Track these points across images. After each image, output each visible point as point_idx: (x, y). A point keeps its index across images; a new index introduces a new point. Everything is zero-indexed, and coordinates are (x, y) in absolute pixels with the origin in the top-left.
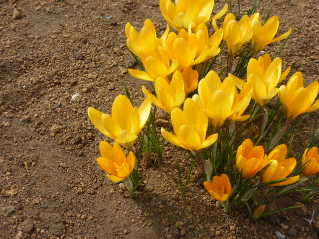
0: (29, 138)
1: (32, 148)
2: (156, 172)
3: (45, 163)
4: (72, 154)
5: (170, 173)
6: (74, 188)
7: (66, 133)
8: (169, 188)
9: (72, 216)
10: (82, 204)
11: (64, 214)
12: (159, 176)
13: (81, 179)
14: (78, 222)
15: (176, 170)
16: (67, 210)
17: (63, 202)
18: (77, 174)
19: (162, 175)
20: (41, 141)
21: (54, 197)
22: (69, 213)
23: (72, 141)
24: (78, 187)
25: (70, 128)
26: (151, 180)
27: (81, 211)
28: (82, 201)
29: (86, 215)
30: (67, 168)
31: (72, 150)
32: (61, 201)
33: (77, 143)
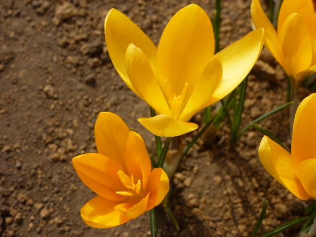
2: (214, 167)
3: (21, 74)
4: (75, 73)
5: (241, 183)
6: (51, 146)
7: (80, 27)
8: (228, 214)
9: (24, 203)
10: (54, 185)
11: (12, 192)
12: (218, 179)
13: (71, 131)
14: (32, 221)
15: (254, 180)
16: (22, 187)
17: (19, 168)
18: (68, 117)
19: (224, 181)
20: (33, 27)
21: (8, 151)
22: (22, 195)
23: (85, 47)
24: (59, 147)
25: (92, 19)
26: (200, 181)
27: (45, 199)
28: (56, 179)
29: (51, 210)
30: (55, 99)
31: (78, 65)
32: (18, 164)
33: (92, 55)
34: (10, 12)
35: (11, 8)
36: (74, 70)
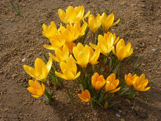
0: (3, 81)
1: (4, 86)
2: (60, 91)
3: (10, 92)
4: (22, 87)
5: (67, 91)
6: (23, 102)
7: (19, 77)
8: (66, 98)
9: (22, 115)
10: (27, 109)
11: (18, 114)
12: (62, 93)
13: (26, 98)
14: (25, 117)
15: (69, 90)
16: (20, 113)
17: (18, 109)
18: (24, 95)
19: (63, 93)
20: (8, 82)
21: (14, 107)
22: (21, 114)
23: (22, 81)
24: (25, 102)
25: (21, 75)
26: (58, 95)
27: (26, 112)
28: (27, 108)
29: (28, 114)
30: (20, 93)
32: (17, 108)
33: (24, 82)
34: (1, 82)
35: (1, 81)
36: (21, 86)
